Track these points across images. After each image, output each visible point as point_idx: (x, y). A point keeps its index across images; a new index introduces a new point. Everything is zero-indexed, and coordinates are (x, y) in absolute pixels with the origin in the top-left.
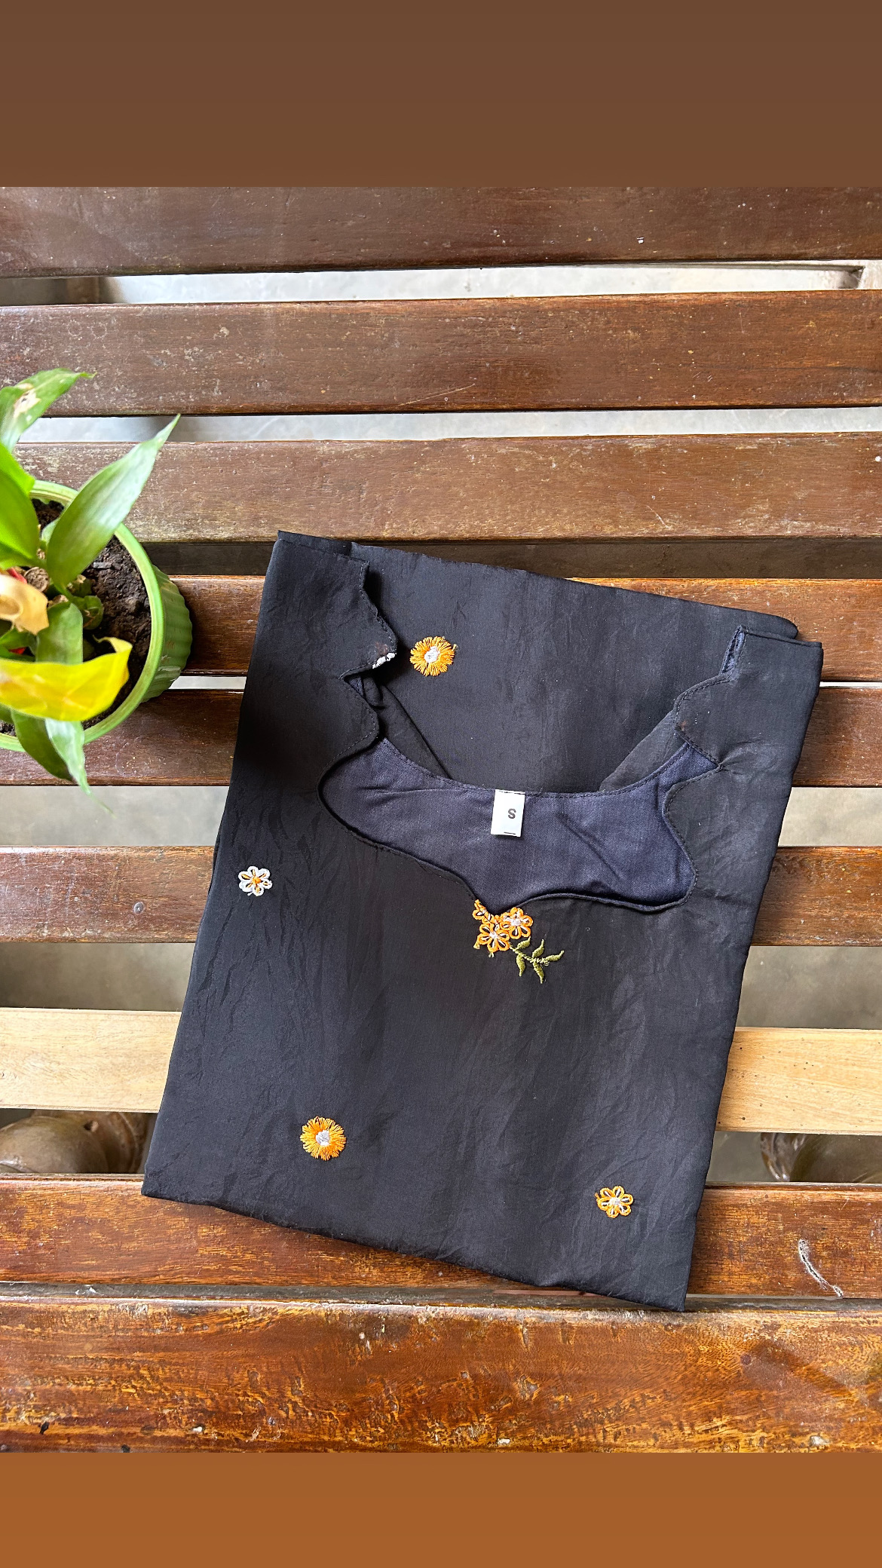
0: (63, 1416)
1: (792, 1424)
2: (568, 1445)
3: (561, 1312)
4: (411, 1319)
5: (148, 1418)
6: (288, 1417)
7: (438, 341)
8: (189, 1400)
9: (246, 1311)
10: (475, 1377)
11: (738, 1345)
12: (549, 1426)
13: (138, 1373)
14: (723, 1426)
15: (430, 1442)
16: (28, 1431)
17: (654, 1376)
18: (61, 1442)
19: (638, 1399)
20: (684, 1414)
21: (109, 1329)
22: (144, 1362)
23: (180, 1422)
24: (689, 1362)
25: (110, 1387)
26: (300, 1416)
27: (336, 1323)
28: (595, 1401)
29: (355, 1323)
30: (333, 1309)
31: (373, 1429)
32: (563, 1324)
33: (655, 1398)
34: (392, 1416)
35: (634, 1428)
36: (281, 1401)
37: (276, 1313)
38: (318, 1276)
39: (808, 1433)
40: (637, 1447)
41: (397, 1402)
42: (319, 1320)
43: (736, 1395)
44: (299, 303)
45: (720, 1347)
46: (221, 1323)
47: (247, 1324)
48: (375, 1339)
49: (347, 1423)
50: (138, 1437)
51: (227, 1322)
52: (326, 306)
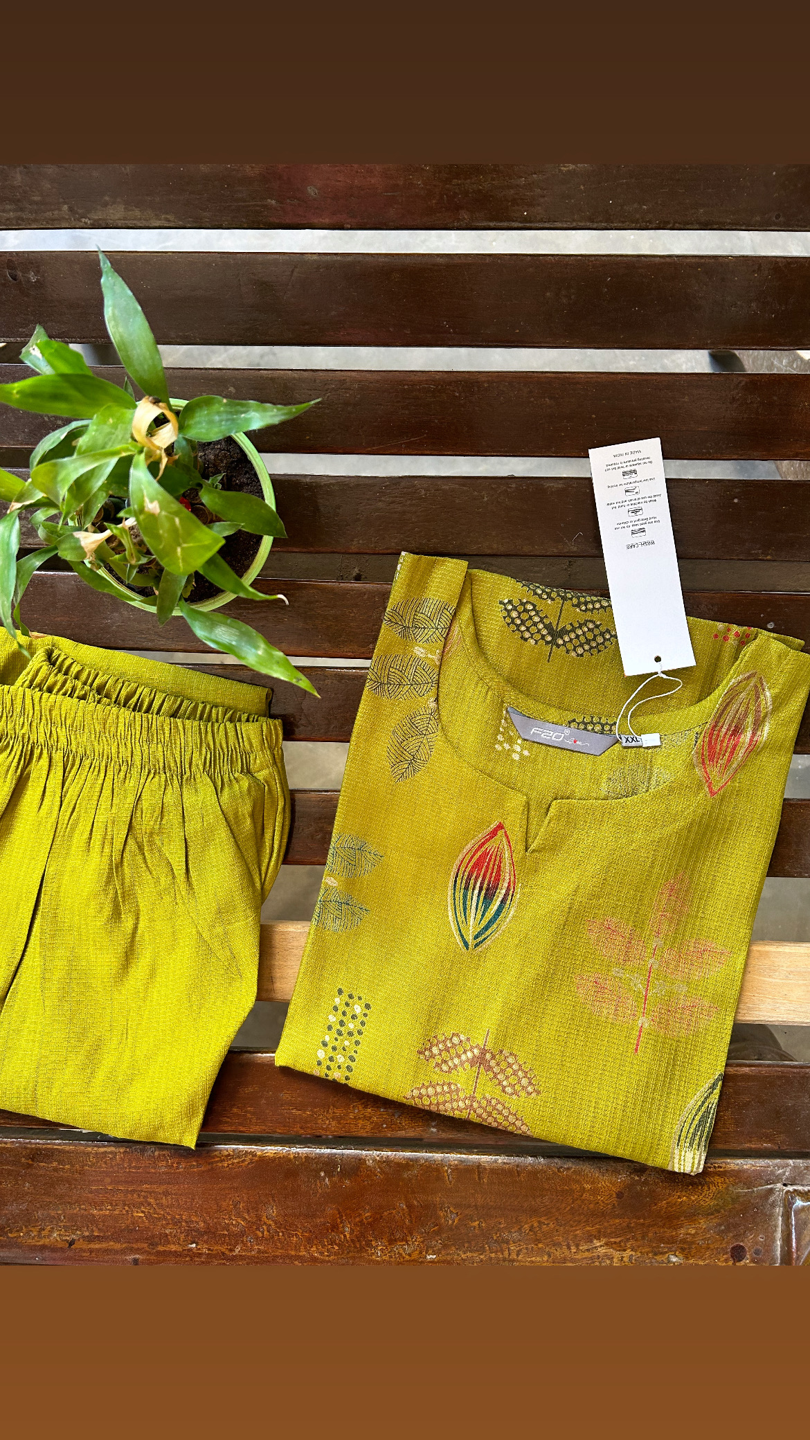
0: (87, 1234)
1: (654, 1245)
2: (481, 1261)
3: (477, 1157)
4: (360, 1161)
5: (153, 1237)
6: (263, 1237)
7: (398, 402)
8: (186, 1222)
9: (232, 1153)
10: (410, 1206)
11: (613, 1184)
12: (466, 1245)
13: (146, 1201)
14: (601, 1246)
15: (374, 1257)
16: (59, 1246)
17: (549, 1207)
18: (85, 1254)
19: (536, 1225)
20: (571, 1237)
21: (126, 1168)
22: (150, 1193)
23: (179, 1239)
24: (575, 1196)
25: (124, 1212)
26: (273, 1236)
27: (302, 1164)
28: (502, 1226)
29: (316, 1163)
30: (300, 1152)
31: (330, 1246)
32: (478, 1166)
33: (548, 1224)
34: (345, 1236)
35: (532, 1247)
36: (258, 1223)
37: (256, 1155)
38: (288, 1126)
39: (666, 1252)
40: (532, 1262)
41: (349, 1226)
42: (290, 1160)
43: (611, 1223)
44: (292, 370)
45: (600, 1185)
46: (212, 1163)
47: (233, 1164)
48: (333, 1176)
49: (309, 1241)
50: (146, 1251)
51: (217, 1162)
52: (311, 373)
